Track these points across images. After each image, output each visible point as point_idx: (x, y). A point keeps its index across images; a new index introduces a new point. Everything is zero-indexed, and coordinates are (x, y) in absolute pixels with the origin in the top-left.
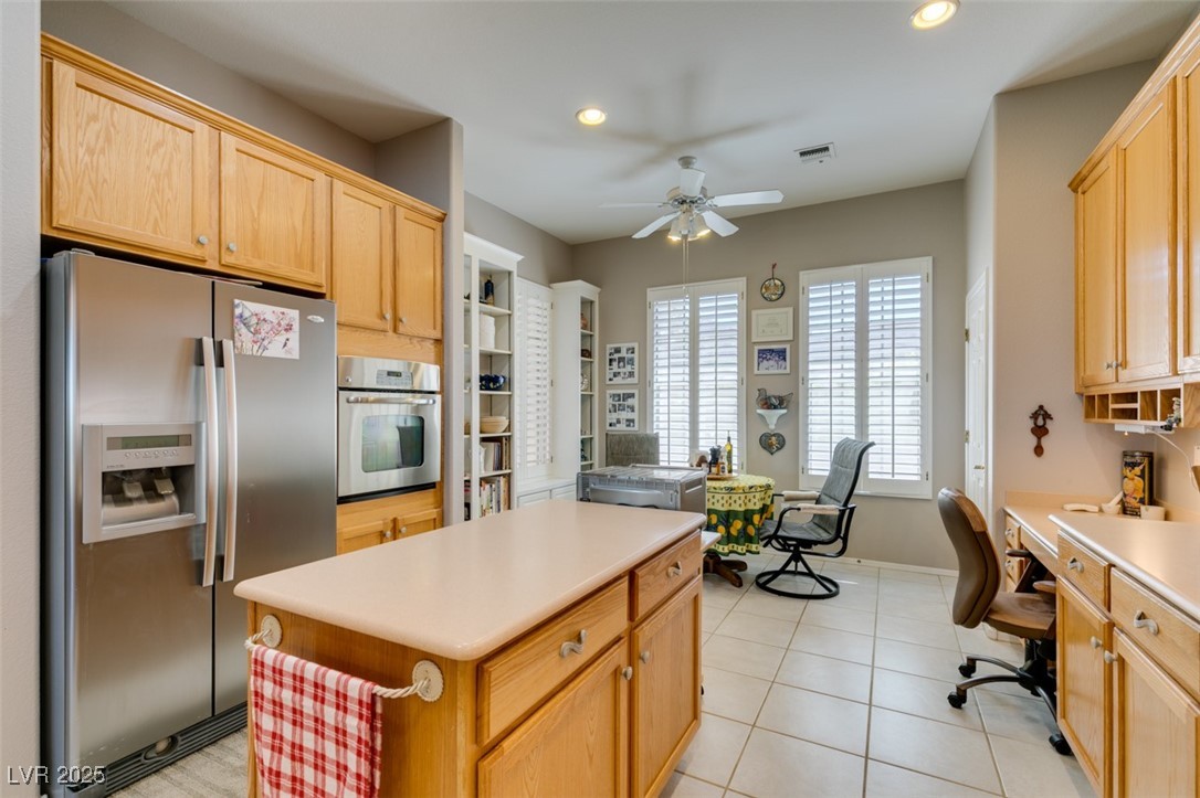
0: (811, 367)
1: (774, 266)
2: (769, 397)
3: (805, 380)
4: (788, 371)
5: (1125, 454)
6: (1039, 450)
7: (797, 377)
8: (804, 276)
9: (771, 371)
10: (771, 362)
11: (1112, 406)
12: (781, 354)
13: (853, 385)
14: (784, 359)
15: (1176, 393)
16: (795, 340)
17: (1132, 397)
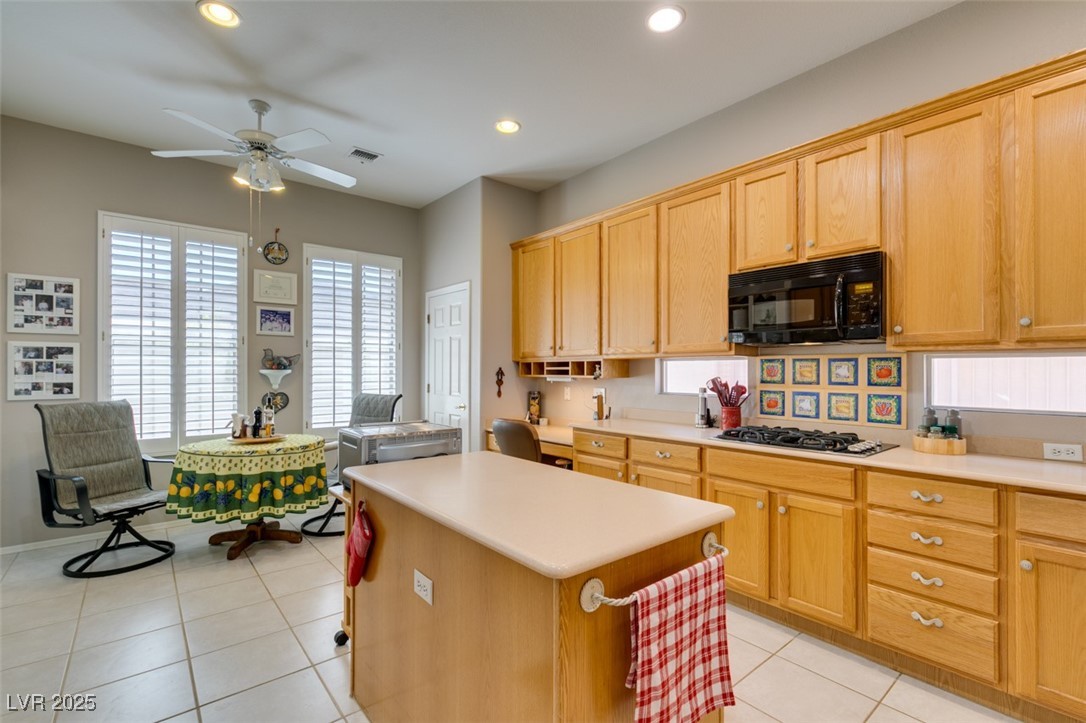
0: (315, 331)
1: (277, 231)
2: (279, 358)
3: (309, 343)
4: (292, 333)
5: (530, 393)
6: (499, 394)
7: (302, 340)
8: (308, 249)
9: (275, 333)
10: (275, 324)
11: (546, 368)
12: (286, 317)
13: (351, 350)
14: (289, 322)
15: (599, 363)
16: (299, 306)
17: (566, 364)
